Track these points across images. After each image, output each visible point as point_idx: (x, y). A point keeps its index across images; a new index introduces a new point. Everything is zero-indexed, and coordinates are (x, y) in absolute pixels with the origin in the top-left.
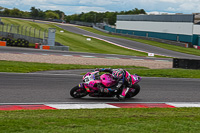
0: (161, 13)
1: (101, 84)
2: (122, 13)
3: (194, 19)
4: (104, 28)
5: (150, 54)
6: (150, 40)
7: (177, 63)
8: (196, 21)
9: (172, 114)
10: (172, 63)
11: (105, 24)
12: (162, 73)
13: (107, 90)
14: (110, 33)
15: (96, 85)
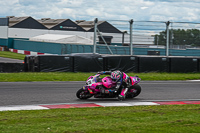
1: (103, 86)
3: (9, 22)
13: (107, 91)
15: (97, 87)
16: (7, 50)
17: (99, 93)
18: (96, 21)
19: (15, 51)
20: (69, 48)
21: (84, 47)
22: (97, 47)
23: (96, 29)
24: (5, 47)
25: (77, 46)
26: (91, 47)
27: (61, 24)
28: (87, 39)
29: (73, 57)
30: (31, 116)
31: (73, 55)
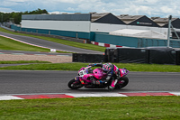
0: (62, 13)
1: (94, 77)
2: (26, 13)
3: (91, 18)
4: (10, 27)
5: (52, 50)
6: (52, 37)
7: (76, 58)
8: (93, 20)
9: (71, 103)
10: (71, 58)
11: (11, 23)
12: (62, 67)
14: (16, 32)
15: (89, 78)
16: (89, 42)
17: (90, 83)
18: (170, 17)
19: (97, 44)
20: (145, 41)
21: (158, 41)
22: (171, 42)
23: (170, 25)
24: (87, 40)
25: (152, 40)
26: (165, 41)
27: (138, 20)
28: (162, 34)
29: (149, 50)
30: (112, 102)
31: (149, 48)
